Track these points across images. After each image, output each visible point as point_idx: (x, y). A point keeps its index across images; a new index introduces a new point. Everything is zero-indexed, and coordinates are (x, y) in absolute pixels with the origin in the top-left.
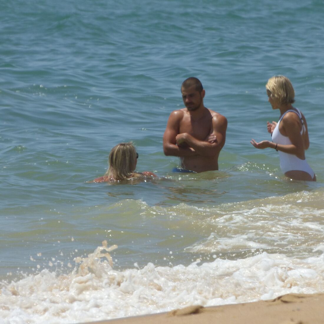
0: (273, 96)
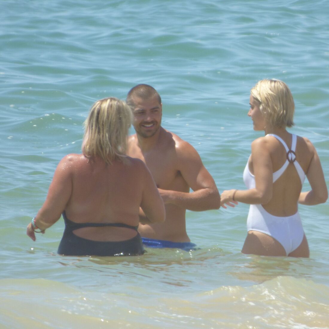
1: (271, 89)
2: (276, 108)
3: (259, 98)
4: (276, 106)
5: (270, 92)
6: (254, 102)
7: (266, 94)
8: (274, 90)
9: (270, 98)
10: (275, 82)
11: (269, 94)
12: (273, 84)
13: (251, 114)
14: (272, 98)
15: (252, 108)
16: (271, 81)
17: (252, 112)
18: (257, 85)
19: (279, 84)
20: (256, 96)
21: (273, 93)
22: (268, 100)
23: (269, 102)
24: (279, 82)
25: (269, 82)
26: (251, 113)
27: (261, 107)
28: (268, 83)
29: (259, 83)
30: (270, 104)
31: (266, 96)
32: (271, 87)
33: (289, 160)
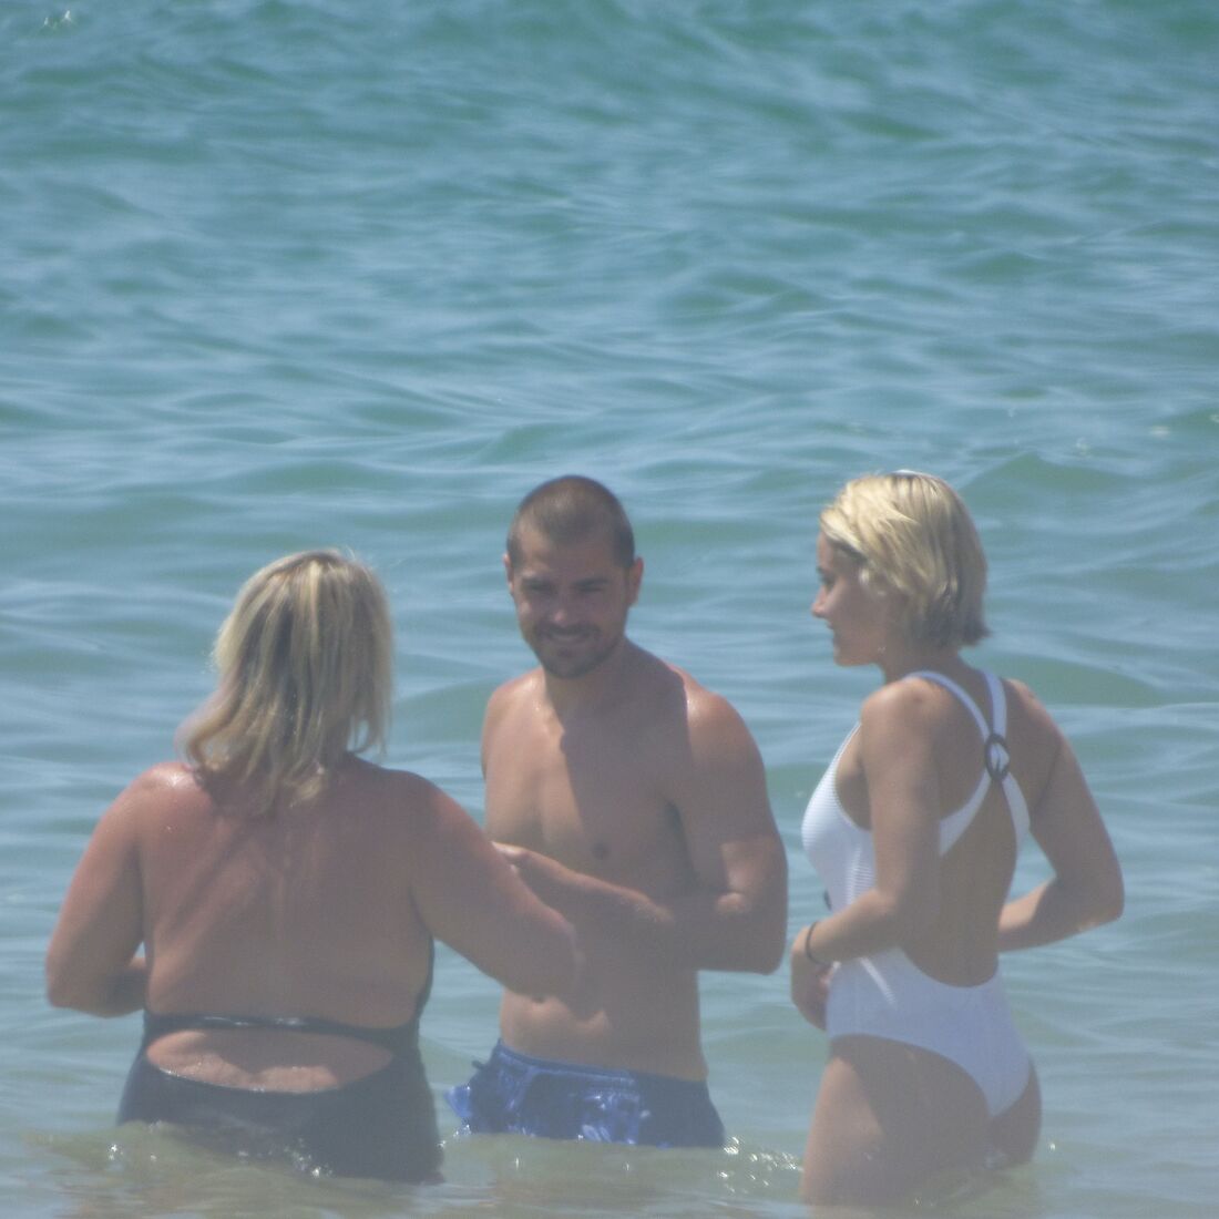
0: (879, 580)
1: (896, 506)
2: (922, 573)
3: (853, 541)
4: (922, 566)
5: (898, 516)
6: (835, 562)
7: (881, 523)
8: (910, 510)
9: (895, 538)
10: (910, 478)
11: (890, 521)
12: (903, 488)
13: (821, 609)
14: (903, 537)
15: (829, 581)
16: (896, 479)
17: (826, 600)
18: (843, 497)
19: (925, 484)
20: (842, 536)
21: (905, 518)
22: (889, 542)
23: (895, 551)
24: (926, 479)
25: (888, 483)
26: (822, 603)
27: (865, 576)
28: (882, 484)
29: (849, 488)
30: (899, 560)
31: (880, 529)
32: (898, 497)
33: (990, 771)
